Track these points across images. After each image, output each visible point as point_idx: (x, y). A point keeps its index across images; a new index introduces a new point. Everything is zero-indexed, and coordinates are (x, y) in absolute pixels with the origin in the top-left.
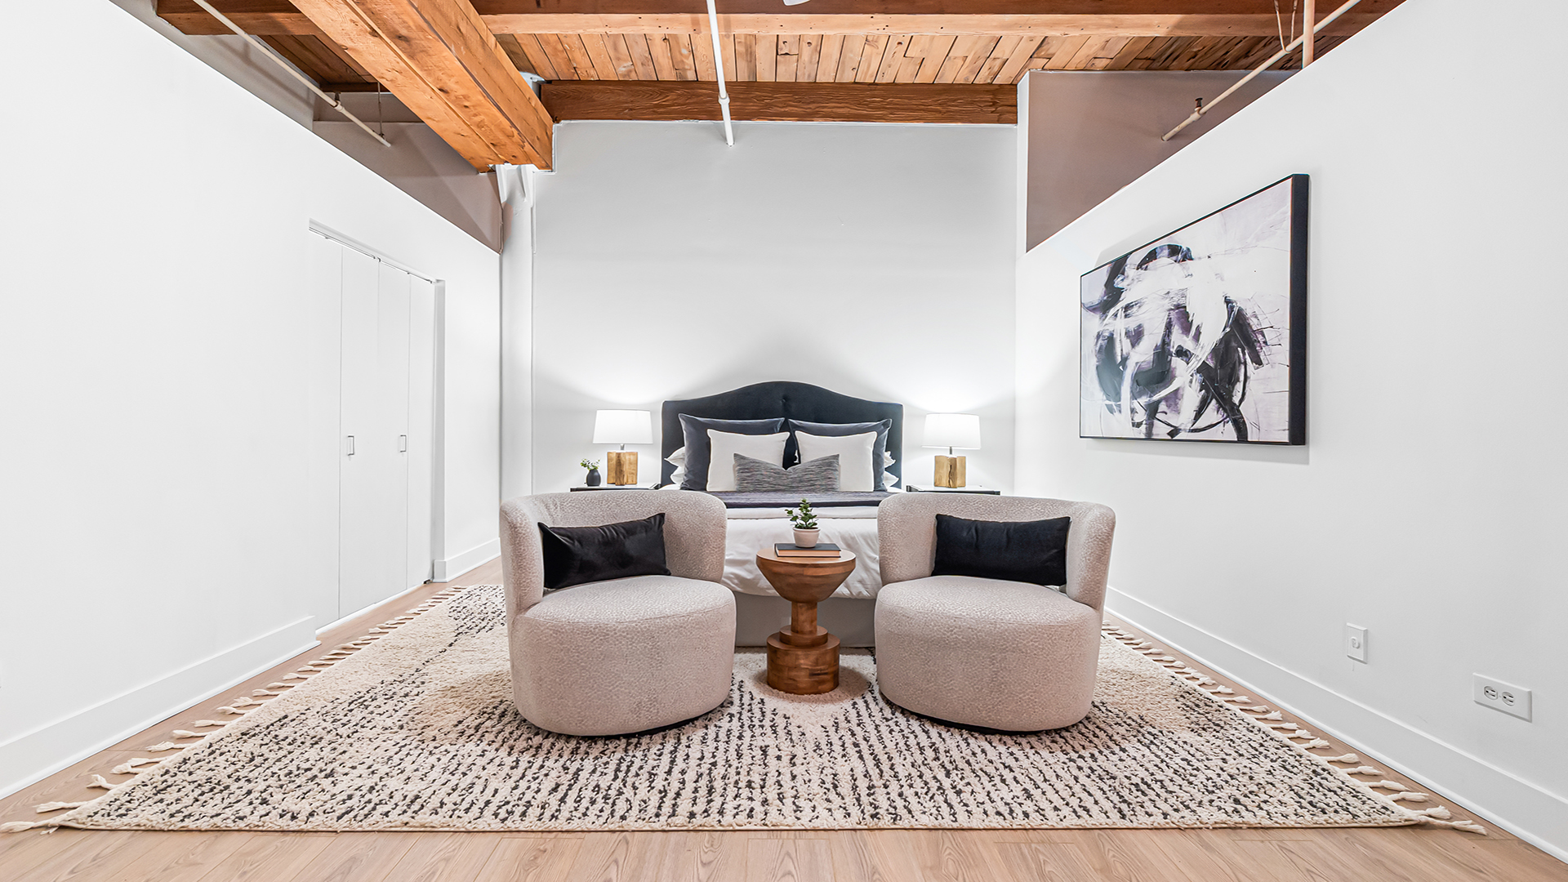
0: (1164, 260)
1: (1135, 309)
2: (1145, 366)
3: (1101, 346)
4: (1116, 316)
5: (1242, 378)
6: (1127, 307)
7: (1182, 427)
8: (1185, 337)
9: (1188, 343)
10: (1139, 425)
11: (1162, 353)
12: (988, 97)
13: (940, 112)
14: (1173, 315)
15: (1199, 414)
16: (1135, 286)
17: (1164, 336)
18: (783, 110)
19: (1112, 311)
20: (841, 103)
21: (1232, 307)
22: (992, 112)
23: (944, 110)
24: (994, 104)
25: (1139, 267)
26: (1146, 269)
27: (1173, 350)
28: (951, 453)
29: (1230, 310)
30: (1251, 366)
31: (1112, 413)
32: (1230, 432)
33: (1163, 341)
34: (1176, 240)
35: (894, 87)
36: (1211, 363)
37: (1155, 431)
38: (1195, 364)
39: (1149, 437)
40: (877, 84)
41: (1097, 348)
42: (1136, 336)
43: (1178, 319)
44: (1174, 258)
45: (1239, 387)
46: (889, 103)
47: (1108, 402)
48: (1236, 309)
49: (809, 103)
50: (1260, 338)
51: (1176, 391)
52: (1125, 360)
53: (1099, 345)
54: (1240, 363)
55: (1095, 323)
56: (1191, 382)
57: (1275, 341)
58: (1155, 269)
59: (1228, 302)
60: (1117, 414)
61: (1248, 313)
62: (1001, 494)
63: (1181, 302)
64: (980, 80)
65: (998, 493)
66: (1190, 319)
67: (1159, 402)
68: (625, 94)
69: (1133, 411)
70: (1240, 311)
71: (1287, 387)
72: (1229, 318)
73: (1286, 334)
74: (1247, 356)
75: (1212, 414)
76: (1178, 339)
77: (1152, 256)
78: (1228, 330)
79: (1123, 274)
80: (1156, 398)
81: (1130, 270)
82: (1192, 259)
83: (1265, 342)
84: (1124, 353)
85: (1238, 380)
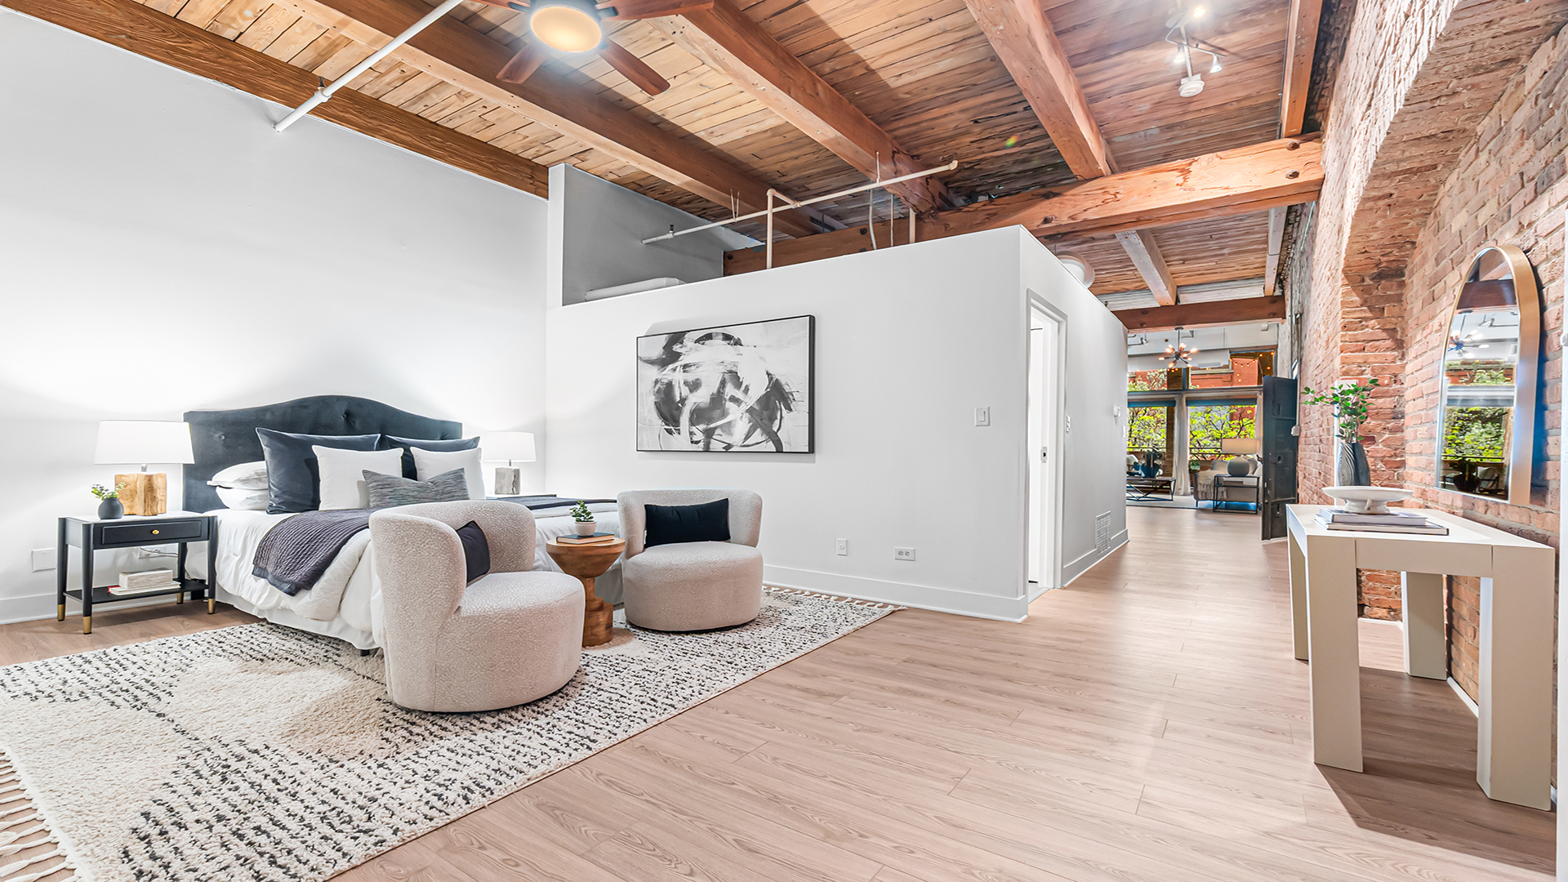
0: (718, 342)
1: (693, 368)
2: (701, 405)
3: (659, 388)
4: (675, 370)
5: (779, 417)
6: (685, 366)
7: (734, 444)
8: (737, 391)
9: (739, 394)
10: (697, 442)
11: (717, 399)
12: (529, 171)
13: (491, 169)
14: (727, 376)
15: (747, 437)
16: (690, 352)
17: (719, 388)
18: (342, 114)
19: (671, 366)
20: (404, 130)
21: (772, 378)
22: (531, 184)
23: (495, 169)
24: (532, 178)
25: (697, 341)
26: (703, 344)
27: (728, 398)
28: (510, 465)
29: (771, 379)
30: (785, 411)
31: (671, 434)
32: (771, 447)
33: (719, 391)
34: (729, 331)
35: (452, 133)
36: (756, 407)
37: (711, 446)
38: (744, 407)
39: (707, 450)
40: (438, 125)
41: (656, 390)
42: (694, 386)
43: (731, 379)
44: (728, 342)
45: (777, 422)
46: (449, 147)
47: (667, 427)
48: (774, 379)
49: (372, 118)
50: (791, 396)
51: (729, 423)
52: (683, 400)
53: (657, 387)
54: (777, 409)
55: (653, 373)
56: (742, 417)
57: (801, 399)
58: (712, 346)
59: (768, 374)
60: (676, 435)
61: (783, 382)
62: (558, 496)
63: (734, 369)
64: (524, 155)
65: (555, 496)
66: (741, 380)
67: (716, 428)
68: (120, 13)
69: (691, 433)
70: (777, 380)
71: (807, 424)
72: (770, 383)
73: (807, 396)
74: (782, 406)
75: (758, 436)
76: (730, 390)
77: (709, 337)
78: (769, 390)
79: (682, 343)
80: (712, 426)
81: (689, 340)
82: (741, 345)
83: (794, 399)
84: (683, 395)
85: (776, 418)
